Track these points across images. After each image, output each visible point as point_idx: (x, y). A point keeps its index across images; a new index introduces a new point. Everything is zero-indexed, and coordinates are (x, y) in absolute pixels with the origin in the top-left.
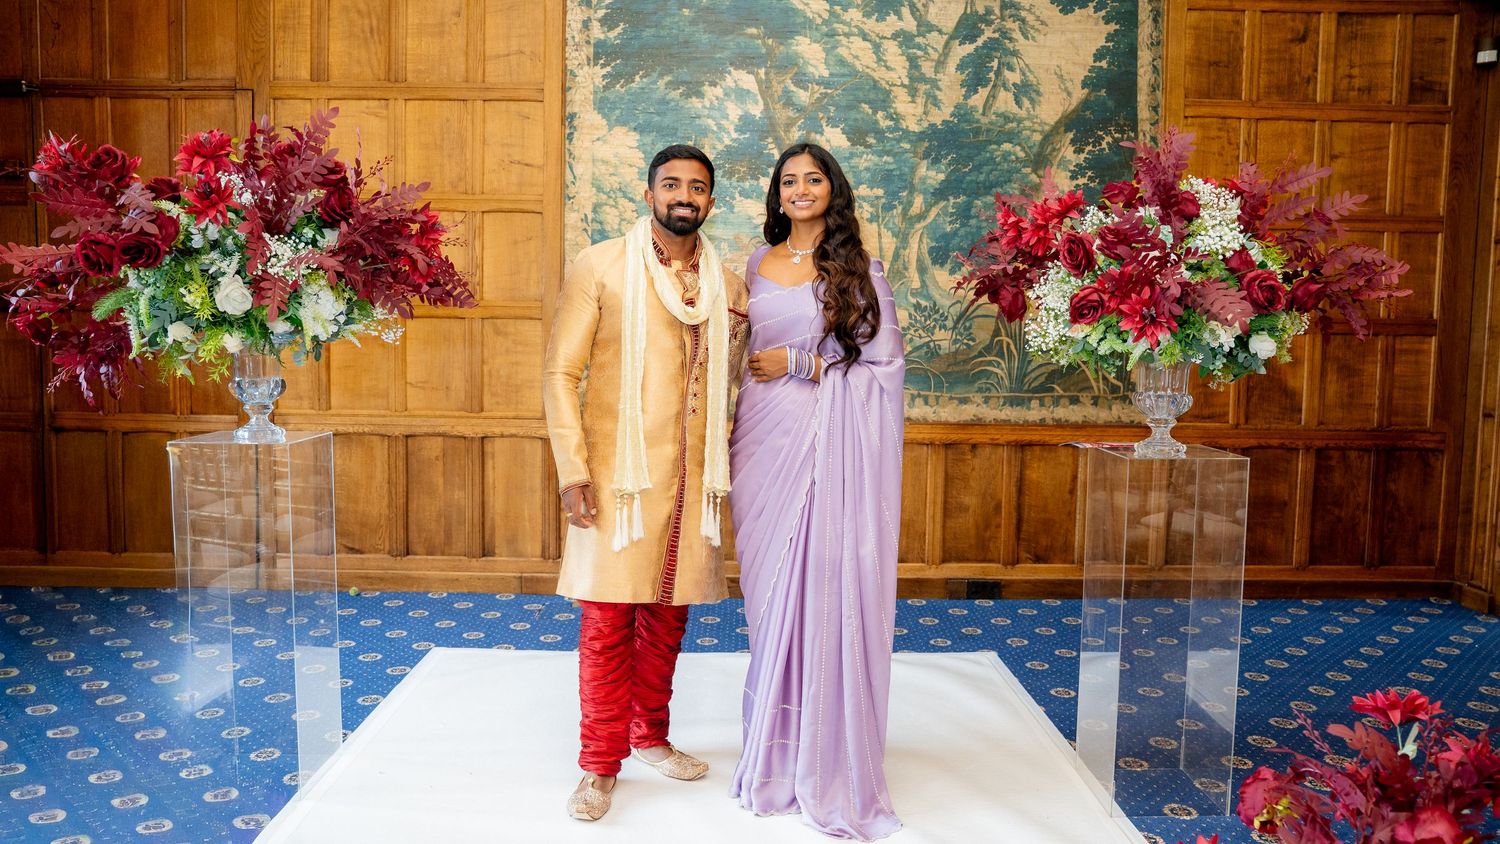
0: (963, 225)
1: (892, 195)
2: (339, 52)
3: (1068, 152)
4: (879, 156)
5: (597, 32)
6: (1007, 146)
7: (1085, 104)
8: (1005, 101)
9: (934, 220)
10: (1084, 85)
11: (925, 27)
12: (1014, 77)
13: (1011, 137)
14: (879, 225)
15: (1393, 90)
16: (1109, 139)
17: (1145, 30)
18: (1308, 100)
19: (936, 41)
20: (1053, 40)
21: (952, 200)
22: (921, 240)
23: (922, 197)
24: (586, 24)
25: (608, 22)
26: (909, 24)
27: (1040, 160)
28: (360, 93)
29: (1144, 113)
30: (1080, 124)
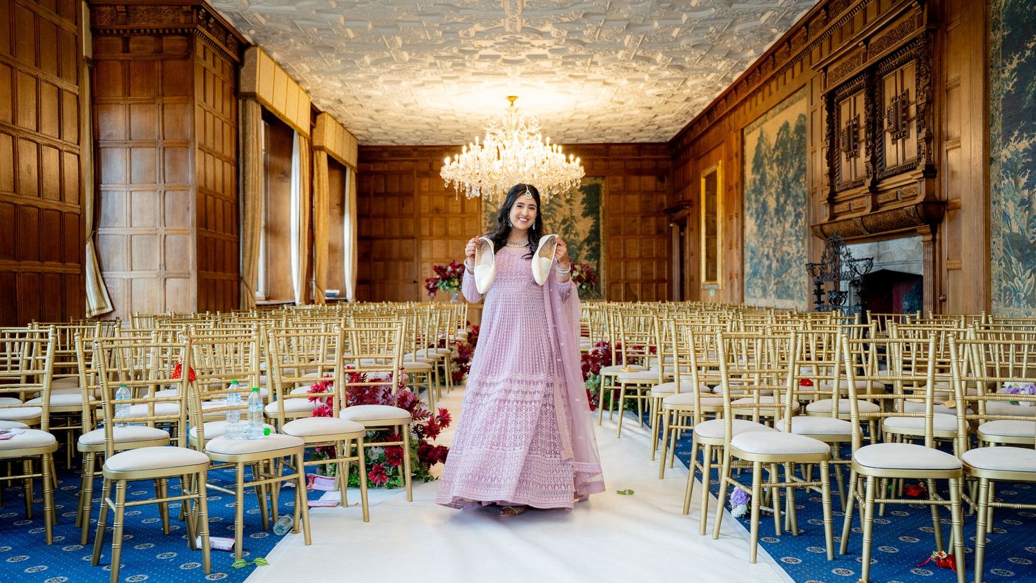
2: (435, 230)
3: (586, 247)
5: (488, 225)
7: (589, 237)
8: (572, 237)
10: (590, 232)
11: (555, 222)
12: (574, 232)
13: (574, 244)
15: (653, 232)
16: (594, 244)
17: (601, 221)
18: (636, 235)
19: (558, 225)
20: (582, 224)
24: (485, 223)
25: (490, 223)
26: (552, 221)
27: (580, 249)
28: (440, 238)
29: (601, 238)
30: (588, 241)
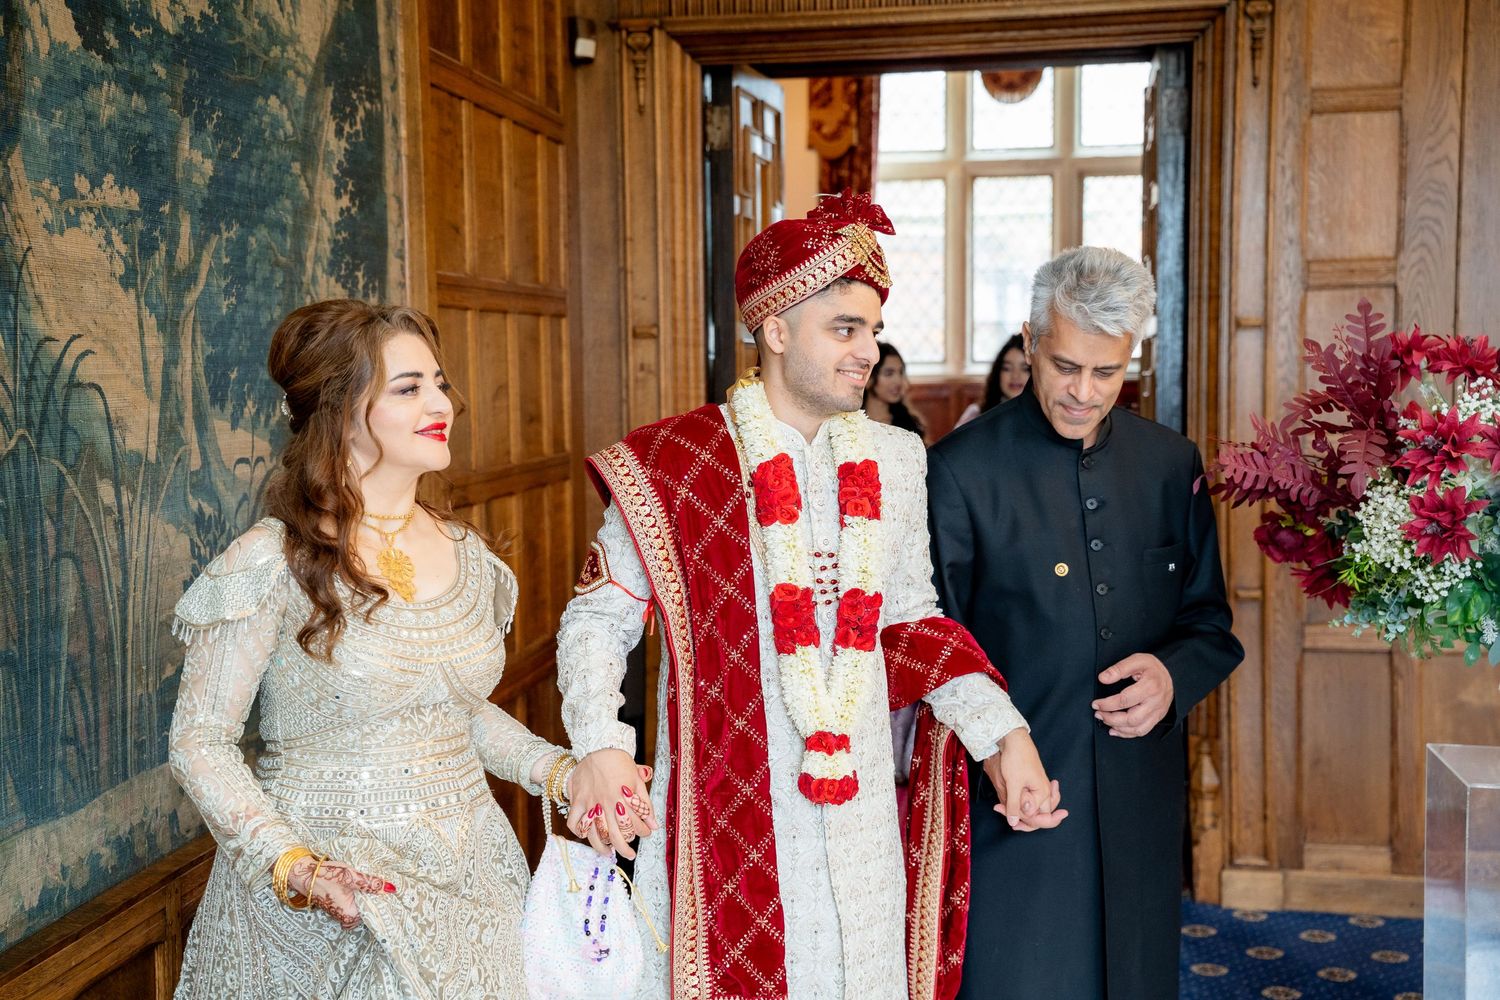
0: (240, 297)
1: (150, 207)
3: (330, 134)
4: (128, 93)
6: (273, 101)
7: (338, 24)
9: (207, 284)
14: (138, 297)
16: (361, 113)
21: (225, 235)
22: (194, 340)
23: (188, 217)
